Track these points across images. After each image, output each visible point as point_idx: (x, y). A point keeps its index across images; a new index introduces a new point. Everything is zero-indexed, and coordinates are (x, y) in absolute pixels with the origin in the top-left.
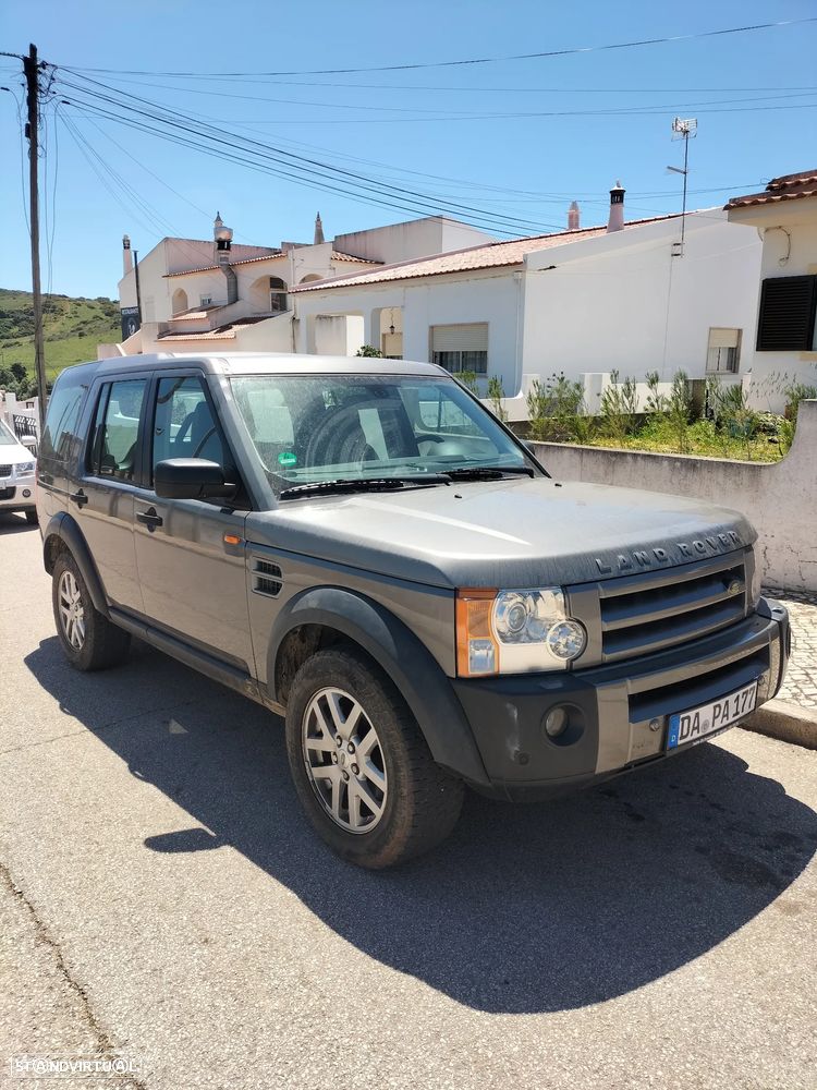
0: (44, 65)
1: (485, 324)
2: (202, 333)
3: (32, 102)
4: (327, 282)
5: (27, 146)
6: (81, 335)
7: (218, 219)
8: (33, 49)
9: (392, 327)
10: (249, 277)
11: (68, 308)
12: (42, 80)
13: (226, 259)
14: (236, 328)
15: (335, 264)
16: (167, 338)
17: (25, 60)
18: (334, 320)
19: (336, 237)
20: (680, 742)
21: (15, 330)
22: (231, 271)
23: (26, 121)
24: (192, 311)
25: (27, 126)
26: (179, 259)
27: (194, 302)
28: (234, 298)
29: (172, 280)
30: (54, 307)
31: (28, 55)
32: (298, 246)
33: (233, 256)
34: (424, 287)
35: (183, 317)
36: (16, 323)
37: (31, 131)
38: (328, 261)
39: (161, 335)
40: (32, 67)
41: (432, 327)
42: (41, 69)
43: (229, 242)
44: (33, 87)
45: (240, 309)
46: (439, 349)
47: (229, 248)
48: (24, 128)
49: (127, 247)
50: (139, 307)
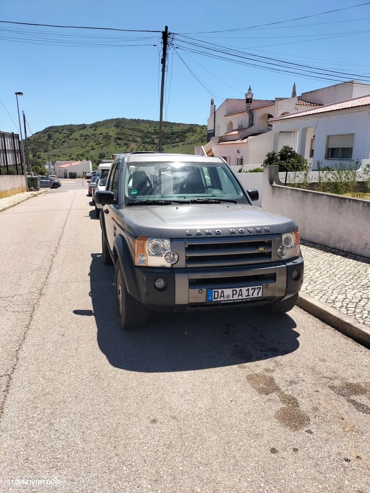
0: (170, 34)
1: (353, 134)
2: (235, 140)
3: (165, 49)
4: (292, 114)
5: (161, 67)
6: (202, 141)
7: (250, 89)
8: (166, 28)
9: (314, 136)
10: (258, 114)
11: (199, 130)
12: (169, 40)
13: (249, 107)
14: (250, 137)
15: (298, 107)
16: (222, 143)
17: (163, 32)
18: (292, 133)
19: (302, 94)
20: (213, 300)
21: (177, 140)
22: (251, 113)
23: (162, 57)
24: (233, 131)
25: (162, 59)
26: (231, 108)
27: (235, 127)
28: (251, 124)
29: (228, 117)
30: (193, 130)
31: (164, 30)
32: (281, 99)
33: (252, 106)
34: (326, 117)
35: (229, 134)
36: (178, 137)
37: (163, 61)
38: (295, 106)
39: (219, 142)
40: (165, 35)
41: (329, 136)
42: (169, 36)
43: (251, 99)
44: (165, 43)
45: (253, 129)
46: (331, 147)
47: (251, 102)
48: (161, 60)
49: (212, 104)
50: (214, 130)
